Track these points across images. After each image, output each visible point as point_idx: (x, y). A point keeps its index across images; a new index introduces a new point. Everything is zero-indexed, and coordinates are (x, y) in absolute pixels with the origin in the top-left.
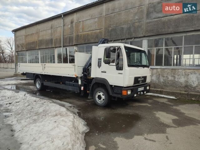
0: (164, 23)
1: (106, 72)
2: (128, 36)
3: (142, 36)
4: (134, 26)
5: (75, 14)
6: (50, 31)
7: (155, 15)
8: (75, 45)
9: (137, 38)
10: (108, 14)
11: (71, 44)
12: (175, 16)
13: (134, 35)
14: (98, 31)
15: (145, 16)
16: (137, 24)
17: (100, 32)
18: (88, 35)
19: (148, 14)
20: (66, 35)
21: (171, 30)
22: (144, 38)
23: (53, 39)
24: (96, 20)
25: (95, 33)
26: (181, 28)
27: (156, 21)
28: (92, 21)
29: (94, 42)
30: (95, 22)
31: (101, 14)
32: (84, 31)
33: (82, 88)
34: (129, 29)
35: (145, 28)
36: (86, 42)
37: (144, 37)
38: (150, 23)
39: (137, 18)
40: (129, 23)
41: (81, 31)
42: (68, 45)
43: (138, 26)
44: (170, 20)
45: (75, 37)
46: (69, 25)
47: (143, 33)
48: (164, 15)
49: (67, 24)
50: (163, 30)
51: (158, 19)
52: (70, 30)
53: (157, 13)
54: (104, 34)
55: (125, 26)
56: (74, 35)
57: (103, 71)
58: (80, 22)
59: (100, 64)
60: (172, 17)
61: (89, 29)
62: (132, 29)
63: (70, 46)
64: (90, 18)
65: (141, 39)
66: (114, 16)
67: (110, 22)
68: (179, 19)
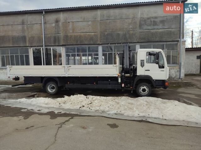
0: (153, 34)
1: (149, 70)
2: (124, 41)
3: (136, 42)
4: (129, 34)
5: (62, 13)
6: (20, 27)
7: (145, 27)
8: (63, 45)
9: (132, 43)
10: (103, 19)
11: (57, 44)
12: (160, 30)
13: (129, 41)
14: (93, 34)
15: (138, 26)
16: (131, 32)
17: (95, 35)
18: (80, 36)
19: (140, 26)
20: (48, 33)
21: (157, 39)
22: (137, 44)
23: (27, 36)
24: (90, 23)
25: (89, 35)
26: (165, 39)
27: (147, 32)
28: (85, 23)
29: (88, 44)
30: (89, 25)
31: (96, 19)
32: (74, 32)
33: (123, 85)
34: (125, 35)
35: (138, 36)
36: (79, 43)
37: (138, 42)
38: (142, 32)
39: (131, 27)
40: (125, 30)
41: (71, 31)
42: (53, 45)
43: (132, 34)
44: (156, 32)
45: (62, 37)
46: (52, 23)
47: (137, 40)
48: (152, 28)
49: (49, 22)
50: (152, 39)
51: (148, 30)
52: (54, 29)
53: (148, 26)
54: (99, 37)
55: (121, 33)
56: (62, 35)
57: (146, 70)
58: (69, 22)
59: (143, 64)
60: (158, 30)
61: (82, 31)
62: (127, 36)
63: (56, 46)
64: (82, 20)
65: (135, 44)
66: (110, 22)
67: (106, 27)
68: (162, 32)
